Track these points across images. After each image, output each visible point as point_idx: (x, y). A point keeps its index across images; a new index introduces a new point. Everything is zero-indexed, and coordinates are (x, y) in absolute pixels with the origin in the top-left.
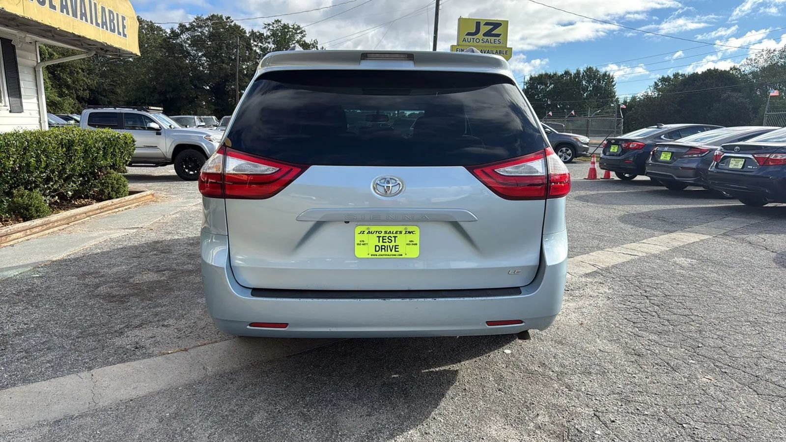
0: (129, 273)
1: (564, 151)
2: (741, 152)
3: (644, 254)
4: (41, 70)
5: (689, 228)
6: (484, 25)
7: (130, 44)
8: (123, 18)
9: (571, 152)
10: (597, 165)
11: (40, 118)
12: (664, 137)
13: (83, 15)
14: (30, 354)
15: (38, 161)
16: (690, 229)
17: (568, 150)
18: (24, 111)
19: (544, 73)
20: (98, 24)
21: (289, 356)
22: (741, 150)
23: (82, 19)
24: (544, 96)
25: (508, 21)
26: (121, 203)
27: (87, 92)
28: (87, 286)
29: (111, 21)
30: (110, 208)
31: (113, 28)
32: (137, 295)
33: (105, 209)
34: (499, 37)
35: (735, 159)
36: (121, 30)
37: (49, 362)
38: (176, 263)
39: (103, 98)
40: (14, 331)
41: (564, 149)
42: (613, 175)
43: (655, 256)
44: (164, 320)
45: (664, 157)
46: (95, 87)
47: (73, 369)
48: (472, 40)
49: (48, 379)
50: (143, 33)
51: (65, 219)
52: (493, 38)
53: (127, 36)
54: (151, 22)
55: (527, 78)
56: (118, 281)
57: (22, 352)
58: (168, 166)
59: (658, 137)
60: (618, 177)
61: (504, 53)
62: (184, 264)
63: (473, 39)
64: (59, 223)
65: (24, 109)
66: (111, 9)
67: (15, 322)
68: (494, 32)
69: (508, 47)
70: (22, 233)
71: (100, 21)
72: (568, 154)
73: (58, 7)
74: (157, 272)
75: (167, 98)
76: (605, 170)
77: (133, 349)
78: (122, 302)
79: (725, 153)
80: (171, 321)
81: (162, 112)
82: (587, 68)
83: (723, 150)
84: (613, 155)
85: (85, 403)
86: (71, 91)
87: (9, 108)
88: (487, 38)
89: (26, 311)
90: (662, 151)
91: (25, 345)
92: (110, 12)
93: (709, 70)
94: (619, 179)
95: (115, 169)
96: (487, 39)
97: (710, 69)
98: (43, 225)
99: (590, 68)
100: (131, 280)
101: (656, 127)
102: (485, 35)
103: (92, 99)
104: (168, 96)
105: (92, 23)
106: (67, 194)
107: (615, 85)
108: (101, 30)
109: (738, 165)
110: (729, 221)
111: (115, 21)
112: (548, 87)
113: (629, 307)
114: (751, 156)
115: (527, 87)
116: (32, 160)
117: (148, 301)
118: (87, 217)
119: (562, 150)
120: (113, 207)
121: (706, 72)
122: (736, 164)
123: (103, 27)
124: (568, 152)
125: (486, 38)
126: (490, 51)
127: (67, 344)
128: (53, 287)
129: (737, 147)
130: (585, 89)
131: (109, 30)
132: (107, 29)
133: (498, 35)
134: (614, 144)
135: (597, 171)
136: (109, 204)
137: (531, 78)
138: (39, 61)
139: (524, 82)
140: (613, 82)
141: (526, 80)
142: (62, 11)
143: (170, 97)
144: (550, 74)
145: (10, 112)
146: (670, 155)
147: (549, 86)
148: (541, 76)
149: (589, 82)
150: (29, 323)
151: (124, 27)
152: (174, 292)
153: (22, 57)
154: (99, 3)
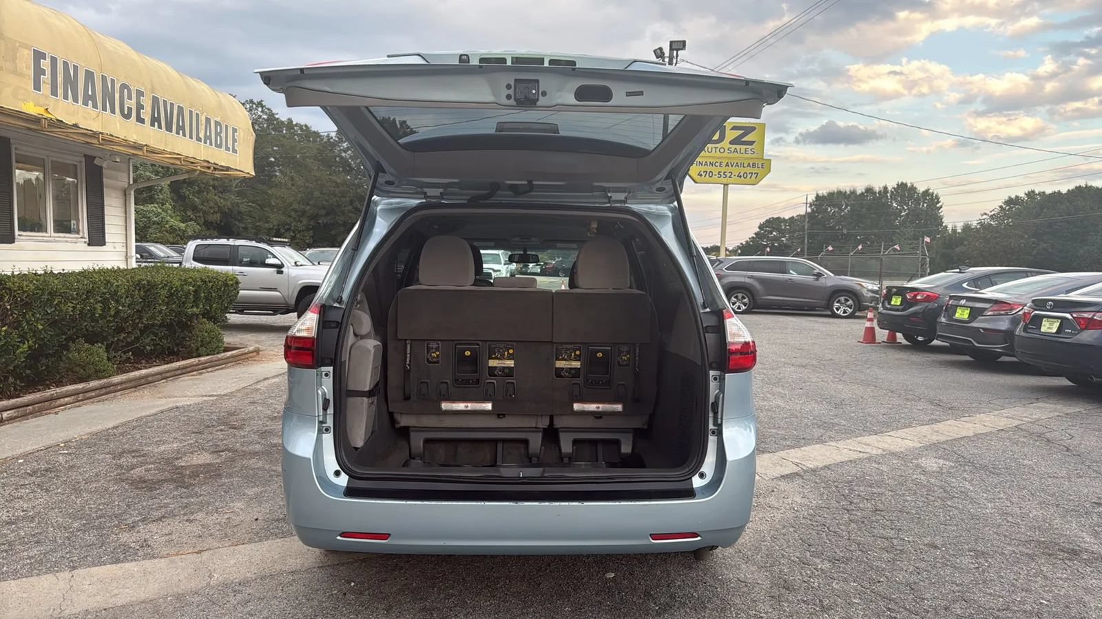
0: (178, 453)
1: (843, 301)
2: (1055, 310)
3: (880, 452)
4: (133, 193)
5: (969, 416)
6: (731, 129)
7: (242, 161)
8: (235, 130)
9: (852, 303)
10: (875, 324)
11: (127, 252)
12: (967, 285)
13: (181, 128)
14: (13, 548)
15: (106, 308)
16: (971, 418)
17: (848, 301)
18: (107, 244)
19: (836, 191)
20: (199, 139)
21: (321, 567)
22: (1054, 307)
23: (178, 133)
24: (838, 223)
25: (765, 124)
26: (211, 362)
27: (219, 214)
28: (121, 467)
29: (218, 134)
30: (196, 368)
31: (219, 143)
32: (174, 481)
33: (188, 369)
34: (752, 145)
35: (1049, 320)
36: (230, 146)
37: (30, 558)
38: (241, 442)
39: (237, 223)
40: (7, 519)
41: (842, 299)
42: (900, 337)
43: (894, 454)
44: (192, 513)
45: (961, 314)
46: (229, 209)
47: (54, 568)
48: (714, 149)
49: (19, 578)
50: (296, 139)
51: (133, 380)
52: (743, 147)
53: (238, 152)
54: (306, 126)
55: (812, 198)
56: (160, 463)
57: (5, 544)
58: (291, 314)
59: (957, 286)
60: (907, 340)
61: (760, 166)
62: (251, 443)
63: (716, 148)
64: (124, 386)
65: (107, 240)
66: (218, 119)
67: (13, 507)
68: (746, 139)
69: (765, 158)
70: (73, 397)
71: (202, 135)
72: (848, 306)
73: (147, 119)
74: (213, 452)
75: (319, 223)
76: (888, 331)
77: (138, 547)
78: (151, 489)
79: (1036, 310)
80: (199, 516)
81: (288, 244)
82: (898, 185)
83: (1035, 307)
84: (895, 309)
85: (49, 609)
86: (198, 214)
87: (87, 240)
88: (735, 146)
89: (31, 496)
90: (957, 306)
91: (11, 537)
92: (217, 123)
93: (1079, 188)
94: (908, 343)
95: (209, 319)
96: (736, 149)
97: (1080, 186)
98: (101, 388)
99: (902, 183)
100: (177, 463)
101: (958, 270)
102: (731, 143)
103: (223, 224)
104: (320, 221)
105: (191, 137)
106: (145, 348)
107: (941, 207)
108: (202, 146)
109: (1052, 328)
110: (1035, 408)
111: (223, 135)
112: (843, 210)
113: (814, 524)
114: (1068, 316)
115: (812, 210)
116: (99, 306)
117: (183, 489)
118: (162, 380)
119: (839, 300)
120: (200, 367)
121: (1073, 190)
122: (1049, 327)
123: (205, 142)
124: (848, 303)
125: (733, 147)
126: (739, 164)
127: (61, 536)
128: (78, 467)
129: (1050, 303)
130: (897, 214)
131: (214, 144)
132: (211, 144)
133: (751, 143)
134: (897, 294)
135: (876, 332)
136: (195, 363)
137: (818, 197)
138: (131, 182)
139: (807, 203)
140: (938, 202)
141: (810, 200)
142: (153, 125)
143: (323, 222)
144: (846, 192)
145: (89, 245)
146: (968, 312)
147: (845, 209)
148: (831, 195)
149: (901, 203)
150: (29, 510)
151: (234, 141)
152: (221, 479)
153: (111, 178)
154: (202, 114)
